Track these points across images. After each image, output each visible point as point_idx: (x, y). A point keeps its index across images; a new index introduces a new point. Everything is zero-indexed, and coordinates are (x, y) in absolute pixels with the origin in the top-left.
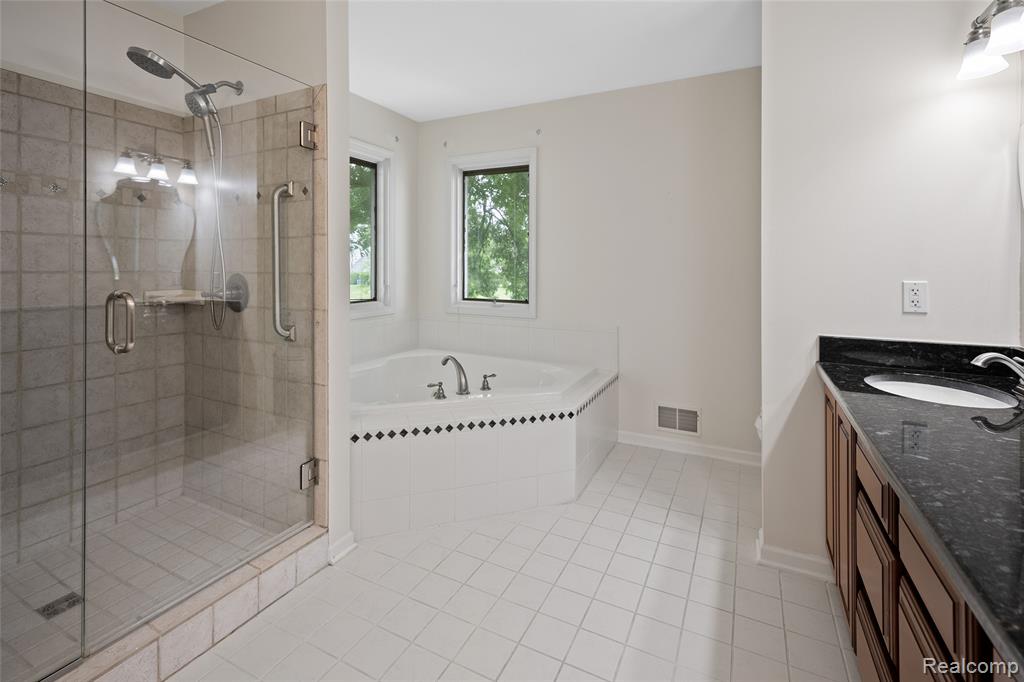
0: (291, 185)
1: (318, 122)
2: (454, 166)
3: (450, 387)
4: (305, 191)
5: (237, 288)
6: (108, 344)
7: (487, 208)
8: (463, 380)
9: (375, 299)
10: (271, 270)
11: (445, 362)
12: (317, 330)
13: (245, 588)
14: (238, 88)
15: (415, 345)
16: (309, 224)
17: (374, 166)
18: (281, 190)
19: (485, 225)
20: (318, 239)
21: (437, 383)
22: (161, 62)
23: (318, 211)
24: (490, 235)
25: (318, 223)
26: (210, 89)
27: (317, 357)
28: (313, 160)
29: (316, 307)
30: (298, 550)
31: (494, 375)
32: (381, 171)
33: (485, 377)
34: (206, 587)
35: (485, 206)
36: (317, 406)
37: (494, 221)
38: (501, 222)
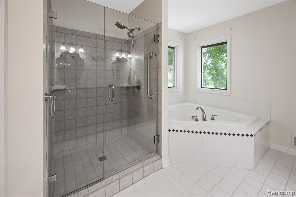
0: (152, 54)
1: (159, 34)
2: (198, 45)
3: (200, 117)
4: (156, 55)
5: (139, 83)
6: (109, 98)
7: (206, 59)
8: (204, 116)
9: (174, 87)
10: (147, 78)
11: (197, 109)
12: (159, 96)
13: (140, 170)
14: (139, 29)
15: (185, 101)
16: (157, 64)
17: (173, 48)
18: (149, 55)
19: (205, 65)
20: (159, 69)
21: (195, 116)
22: (122, 25)
23: (159, 61)
24: (207, 68)
25: (159, 64)
26: (133, 30)
27: (159, 105)
28: (158, 45)
29: (159, 89)
30: (154, 162)
31: (216, 115)
32: (175, 49)
33: (212, 115)
34: (131, 167)
35: (205, 59)
36: (159, 119)
37: (208, 63)
38: (210, 63)
